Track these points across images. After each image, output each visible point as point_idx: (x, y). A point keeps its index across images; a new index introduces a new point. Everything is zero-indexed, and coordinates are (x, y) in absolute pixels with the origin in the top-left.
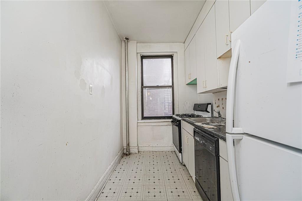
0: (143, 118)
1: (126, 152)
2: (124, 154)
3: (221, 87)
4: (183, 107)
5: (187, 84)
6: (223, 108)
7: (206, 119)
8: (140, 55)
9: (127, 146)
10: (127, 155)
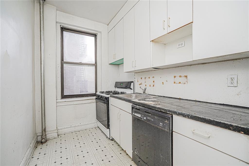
0: (64, 97)
1: (42, 139)
2: (38, 142)
3: (153, 67)
4: (106, 85)
5: (110, 64)
6: (146, 85)
7: (131, 95)
8: (61, 25)
9: (42, 132)
10: (42, 143)
